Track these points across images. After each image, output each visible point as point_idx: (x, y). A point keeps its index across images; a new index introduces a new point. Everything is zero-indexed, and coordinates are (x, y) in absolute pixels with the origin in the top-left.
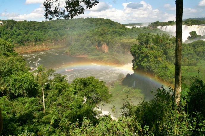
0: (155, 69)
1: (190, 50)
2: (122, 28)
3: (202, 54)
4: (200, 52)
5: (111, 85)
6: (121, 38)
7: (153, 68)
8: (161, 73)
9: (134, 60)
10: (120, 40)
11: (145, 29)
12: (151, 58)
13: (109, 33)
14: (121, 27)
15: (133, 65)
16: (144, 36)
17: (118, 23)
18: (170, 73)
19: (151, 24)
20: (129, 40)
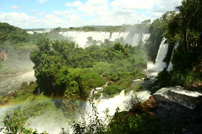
0: (56, 74)
1: (86, 54)
2: (22, 34)
3: (95, 57)
4: (94, 55)
5: (13, 95)
6: (22, 44)
7: (54, 73)
8: (62, 77)
9: (35, 66)
10: (21, 46)
11: (47, 35)
12: (52, 64)
13: (7, 38)
14: (22, 32)
15: (35, 72)
16: (43, 41)
17: (19, 28)
18: (70, 76)
19: (53, 29)
20: (31, 46)
